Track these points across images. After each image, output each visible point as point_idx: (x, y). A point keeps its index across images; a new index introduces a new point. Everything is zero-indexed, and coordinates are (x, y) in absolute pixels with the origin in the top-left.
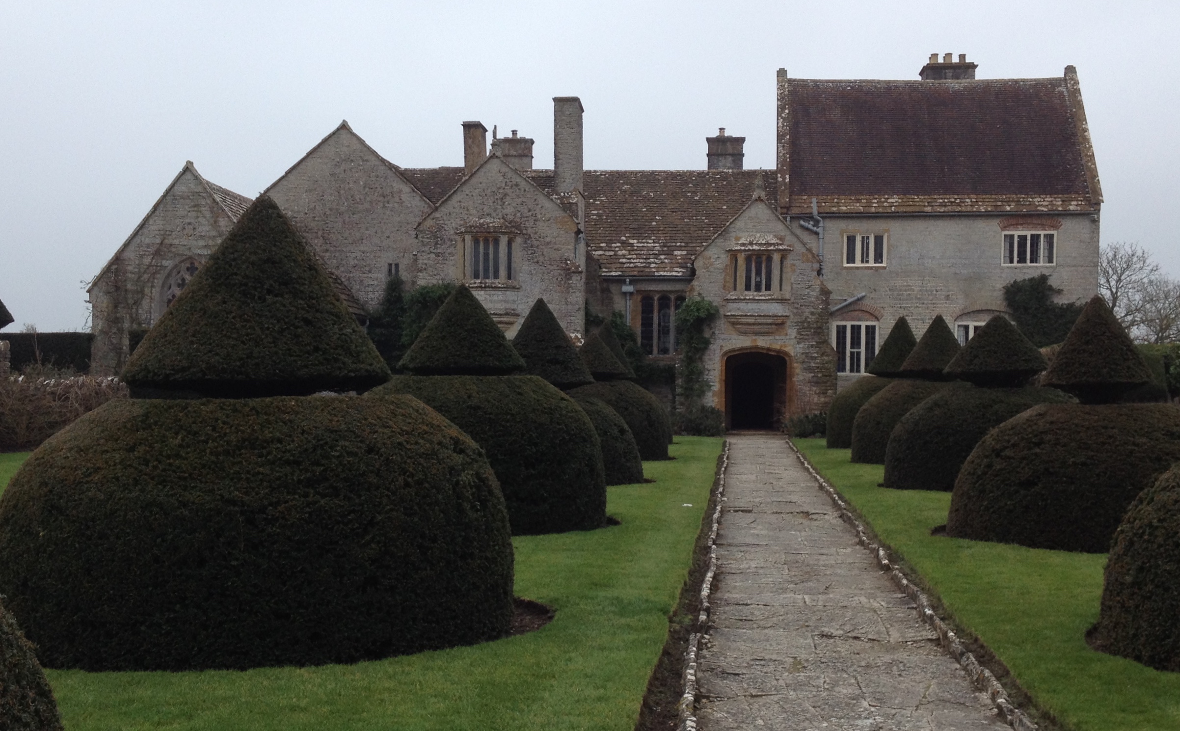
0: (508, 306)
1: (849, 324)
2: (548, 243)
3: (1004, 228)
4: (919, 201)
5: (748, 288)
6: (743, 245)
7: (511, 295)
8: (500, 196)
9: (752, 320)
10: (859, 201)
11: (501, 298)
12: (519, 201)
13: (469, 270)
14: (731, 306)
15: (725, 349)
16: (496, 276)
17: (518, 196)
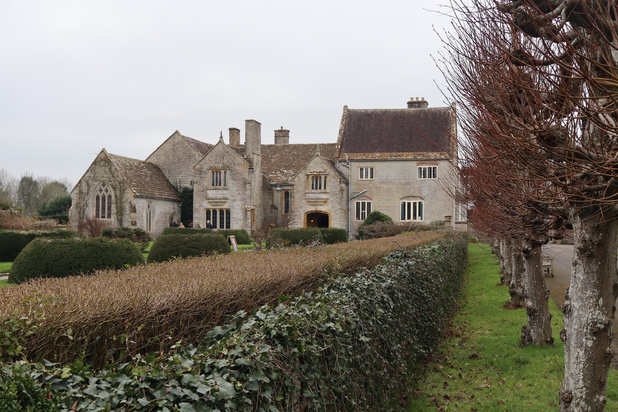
0: (224, 196)
1: (361, 202)
2: (238, 173)
3: (418, 165)
4: (386, 155)
5: (313, 189)
6: (311, 172)
7: (225, 192)
8: (222, 156)
9: (314, 200)
10: (365, 155)
11: (221, 193)
12: (229, 158)
13: (211, 183)
14: (307, 195)
15: (305, 211)
16: (220, 185)
17: (229, 156)
